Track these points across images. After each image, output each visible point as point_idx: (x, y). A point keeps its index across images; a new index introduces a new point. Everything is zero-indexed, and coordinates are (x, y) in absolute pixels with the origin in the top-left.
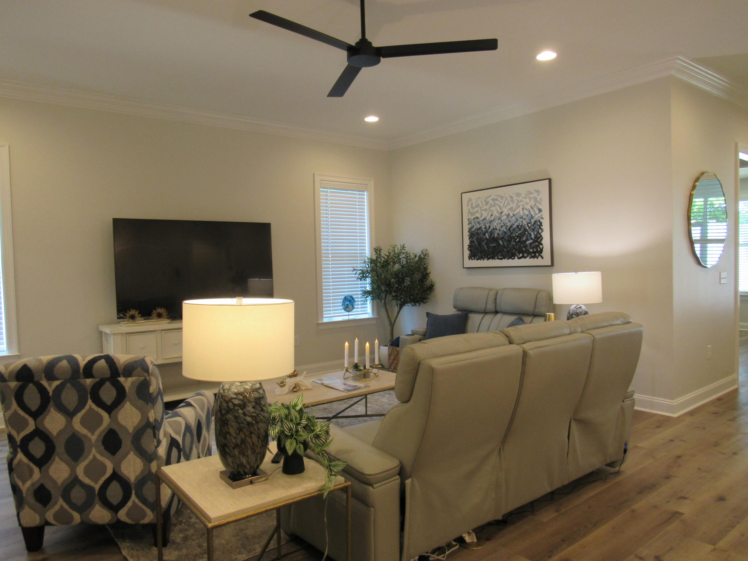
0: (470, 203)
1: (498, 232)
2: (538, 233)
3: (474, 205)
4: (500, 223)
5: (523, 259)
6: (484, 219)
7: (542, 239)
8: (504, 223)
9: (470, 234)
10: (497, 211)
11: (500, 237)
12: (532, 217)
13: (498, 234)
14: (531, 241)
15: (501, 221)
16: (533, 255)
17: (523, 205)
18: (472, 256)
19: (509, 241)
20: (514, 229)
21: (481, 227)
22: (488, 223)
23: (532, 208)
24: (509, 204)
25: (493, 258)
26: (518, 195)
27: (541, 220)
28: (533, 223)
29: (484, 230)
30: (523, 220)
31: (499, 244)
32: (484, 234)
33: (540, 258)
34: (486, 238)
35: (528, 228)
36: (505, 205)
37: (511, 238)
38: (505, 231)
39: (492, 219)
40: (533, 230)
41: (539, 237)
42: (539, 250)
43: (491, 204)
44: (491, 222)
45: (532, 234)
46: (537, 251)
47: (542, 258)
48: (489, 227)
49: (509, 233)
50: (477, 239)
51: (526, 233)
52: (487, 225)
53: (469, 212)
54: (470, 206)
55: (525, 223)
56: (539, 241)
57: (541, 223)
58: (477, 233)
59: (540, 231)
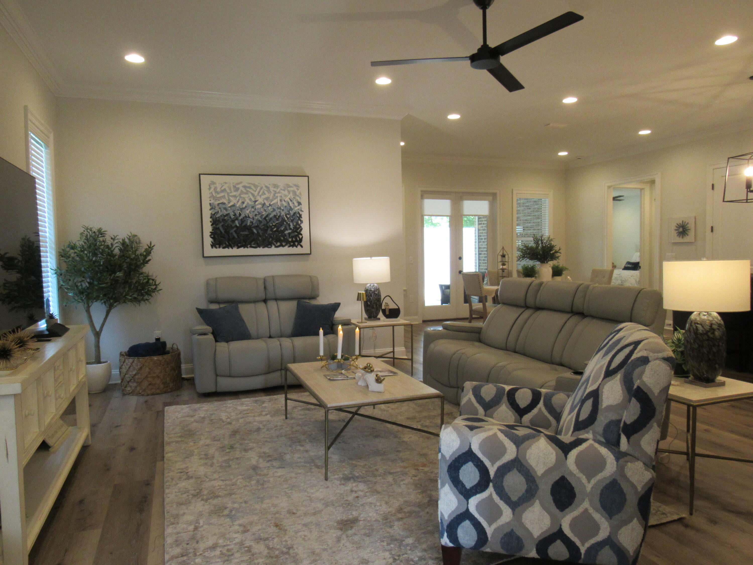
0: (213, 187)
1: (252, 220)
2: (297, 223)
3: (218, 190)
4: (253, 212)
5: (281, 248)
6: (233, 206)
7: (301, 230)
8: (258, 212)
9: (213, 220)
10: (250, 200)
11: (253, 226)
12: (291, 209)
13: (252, 222)
14: (290, 231)
15: (255, 209)
16: (292, 244)
17: (281, 196)
18: (217, 244)
19: (266, 231)
20: (271, 219)
21: (227, 215)
22: (238, 210)
23: (291, 201)
24: (264, 193)
25: (245, 246)
26: (275, 186)
27: (301, 213)
28: (292, 214)
29: (233, 217)
30: (281, 211)
31: (253, 233)
32: (233, 221)
33: (299, 247)
34: (236, 226)
35: (286, 219)
36: (260, 194)
37: (268, 227)
38: (260, 219)
39: (244, 206)
40: (292, 221)
41: (299, 228)
42: (298, 239)
43: (241, 190)
44: (242, 209)
45: (291, 224)
46: (296, 241)
47: (302, 247)
48: (240, 215)
49: (264, 222)
50: (222, 226)
51: (285, 223)
52: (237, 213)
53: (212, 196)
54: (212, 190)
55: (283, 213)
56: (298, 231)
57: (300, 216)
58: (224, 220)
59: (299, 222)
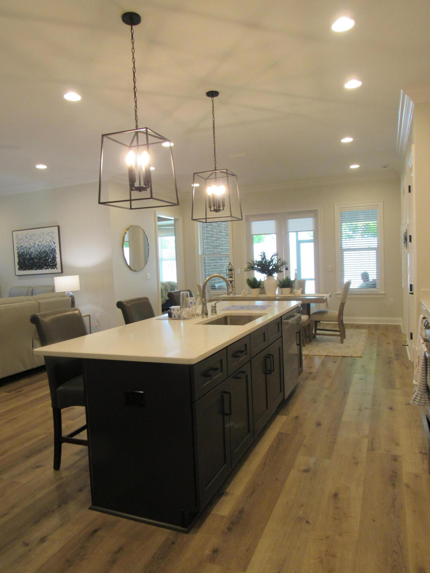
0: (17, 237)
1: (34, 254)
2: (54, 255)
3: (20, 239)
4: (34, 249)
5: (47, 270)
6: (26, 247)
7: (56, 258)
8: (37, 250)
9: (18, 255)
10: (33, 243)
11: (35, 257)
12: (51, 246)
13: (34, 256)
14: (51, 260)
15: (35, 248)
16: (52, 267)
17: (46, 240)
18: (21, 268)
19: (40, 260)
20: (42, 253)
21: (24, 252)
22: (28, 249)
23: (50, 241)
24: (38, 239)
25: (32, 269)
26: (43, 234)
27: (55, 248)
28: (51, 249)
29: (26, 253)
30: (46, 248)
31: (35, 261)
32: (26, 256)
33: (56, 268)
34: (28, 258)
35: (49, 252)
36: (37, 239)
37: (41, 258)
38: (37, 254)
39: (30, 247)
40: (52, 253)
41: (55, 257)
42: (55, 264)
43: (29, 238)
44: (30, 249)
45: (51, 255)
46: (54, 265)
47: (57, 268)
48: (29, 252)
49: (39, 255)
50: (22, 258)
51: (48, 255)
52: (28, 250)
53: (17, 243)
54: (17, 239)
55: (47, 249)
56: (55, 259)
57: (55, 250)
58: (23, 255)
59: (55, 254)
